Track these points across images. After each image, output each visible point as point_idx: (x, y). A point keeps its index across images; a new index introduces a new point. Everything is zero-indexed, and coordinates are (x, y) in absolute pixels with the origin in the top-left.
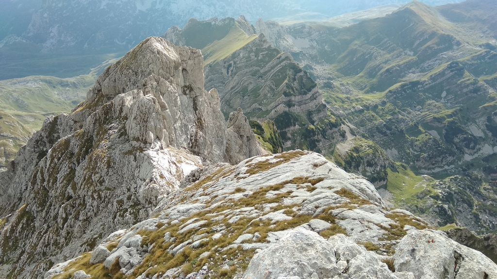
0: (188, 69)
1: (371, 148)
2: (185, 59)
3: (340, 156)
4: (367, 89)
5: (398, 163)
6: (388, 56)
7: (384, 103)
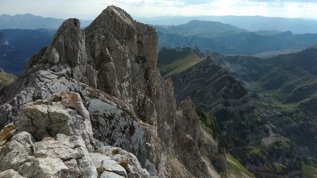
0: (143, 42)
1: (289, 144)
2: (142, 33)
3: (264, 147)
4: (284, 101)
5: (310, 158)
6: (299, 79)
7: (297, 112)
